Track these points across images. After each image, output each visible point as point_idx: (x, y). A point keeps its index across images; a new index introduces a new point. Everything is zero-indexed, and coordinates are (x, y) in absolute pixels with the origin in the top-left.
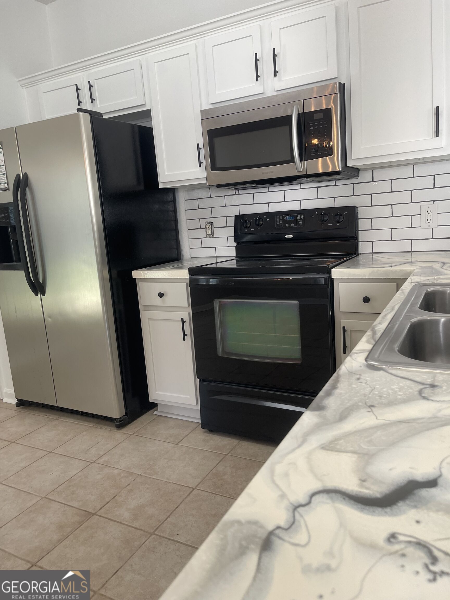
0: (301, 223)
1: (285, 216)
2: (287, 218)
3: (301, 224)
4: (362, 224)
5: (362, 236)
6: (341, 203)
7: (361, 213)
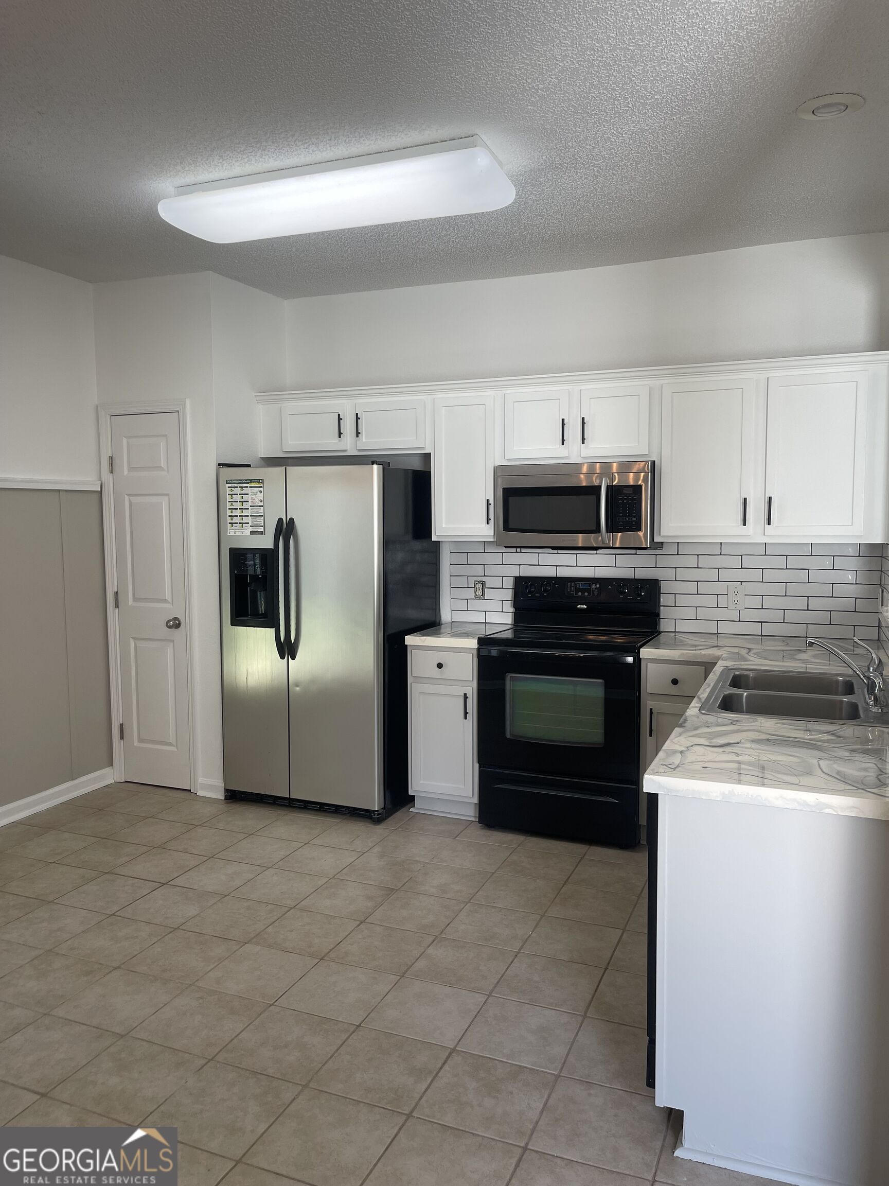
0: (596, 592)
1: (578, 583)
2: (580, 586)
3: (596, 594)
4: (663, 600)
5: (663, 612)
6: (641, 574)
7: (664, 587)
